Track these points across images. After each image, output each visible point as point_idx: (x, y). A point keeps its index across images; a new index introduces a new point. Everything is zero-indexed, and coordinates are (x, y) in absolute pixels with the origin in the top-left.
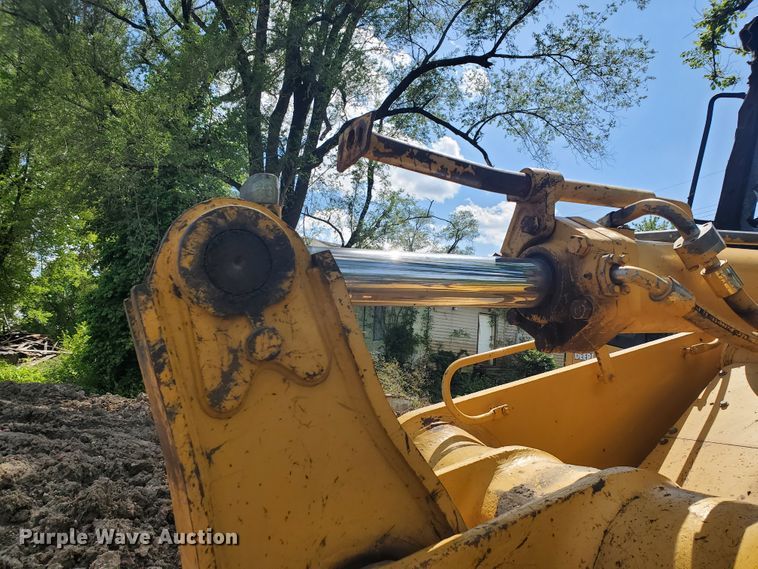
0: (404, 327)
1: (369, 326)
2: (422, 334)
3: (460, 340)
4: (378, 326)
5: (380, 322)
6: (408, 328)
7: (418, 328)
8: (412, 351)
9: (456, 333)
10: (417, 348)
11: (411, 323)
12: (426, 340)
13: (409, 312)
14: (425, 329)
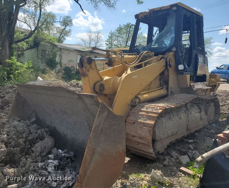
0: (53, 59)
1: (40, 58)
2: (59, 61)
3: (71, 63)
4: (43, 58)
5: (44, 57)
6: (54, 59)
7: (57, 59)
8: (56, 67)
9: (70, 61)
10: (57, 66)
11: (55, 58)
12: (60, 63)
13: (54, 54)
14: (60, 59)
